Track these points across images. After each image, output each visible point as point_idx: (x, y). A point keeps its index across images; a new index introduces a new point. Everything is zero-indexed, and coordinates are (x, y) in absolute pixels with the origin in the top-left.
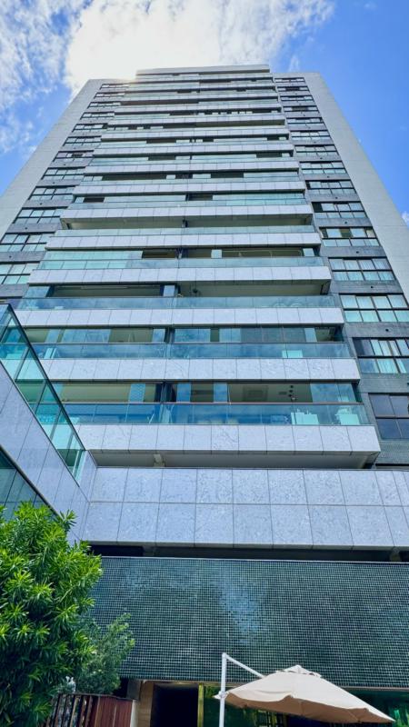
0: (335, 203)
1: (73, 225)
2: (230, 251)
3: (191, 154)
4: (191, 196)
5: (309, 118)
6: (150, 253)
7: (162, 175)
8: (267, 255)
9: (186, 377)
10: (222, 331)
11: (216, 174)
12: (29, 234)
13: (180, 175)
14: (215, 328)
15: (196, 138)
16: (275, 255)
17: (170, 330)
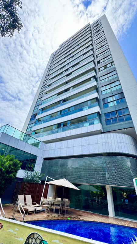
0: (104, 59)
1: (47, 93)
2: (74, 87)
3: (69, 63)
4: (68, 75)
5: (100, 33)
6: (59, 94)
7: (62, 73)
8: (82, 84)
9: (62, 122)
10: (70, 108)
11: (73, 66)
12: (41, 98)
13: (66, 71)
14: (69, 108)
15: (70, 58)
16: (84, 83)
17: (61, 111)
